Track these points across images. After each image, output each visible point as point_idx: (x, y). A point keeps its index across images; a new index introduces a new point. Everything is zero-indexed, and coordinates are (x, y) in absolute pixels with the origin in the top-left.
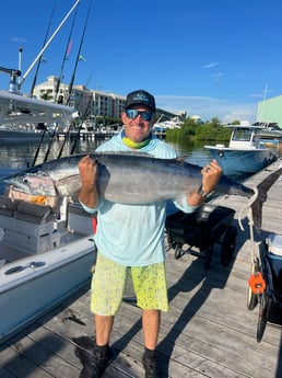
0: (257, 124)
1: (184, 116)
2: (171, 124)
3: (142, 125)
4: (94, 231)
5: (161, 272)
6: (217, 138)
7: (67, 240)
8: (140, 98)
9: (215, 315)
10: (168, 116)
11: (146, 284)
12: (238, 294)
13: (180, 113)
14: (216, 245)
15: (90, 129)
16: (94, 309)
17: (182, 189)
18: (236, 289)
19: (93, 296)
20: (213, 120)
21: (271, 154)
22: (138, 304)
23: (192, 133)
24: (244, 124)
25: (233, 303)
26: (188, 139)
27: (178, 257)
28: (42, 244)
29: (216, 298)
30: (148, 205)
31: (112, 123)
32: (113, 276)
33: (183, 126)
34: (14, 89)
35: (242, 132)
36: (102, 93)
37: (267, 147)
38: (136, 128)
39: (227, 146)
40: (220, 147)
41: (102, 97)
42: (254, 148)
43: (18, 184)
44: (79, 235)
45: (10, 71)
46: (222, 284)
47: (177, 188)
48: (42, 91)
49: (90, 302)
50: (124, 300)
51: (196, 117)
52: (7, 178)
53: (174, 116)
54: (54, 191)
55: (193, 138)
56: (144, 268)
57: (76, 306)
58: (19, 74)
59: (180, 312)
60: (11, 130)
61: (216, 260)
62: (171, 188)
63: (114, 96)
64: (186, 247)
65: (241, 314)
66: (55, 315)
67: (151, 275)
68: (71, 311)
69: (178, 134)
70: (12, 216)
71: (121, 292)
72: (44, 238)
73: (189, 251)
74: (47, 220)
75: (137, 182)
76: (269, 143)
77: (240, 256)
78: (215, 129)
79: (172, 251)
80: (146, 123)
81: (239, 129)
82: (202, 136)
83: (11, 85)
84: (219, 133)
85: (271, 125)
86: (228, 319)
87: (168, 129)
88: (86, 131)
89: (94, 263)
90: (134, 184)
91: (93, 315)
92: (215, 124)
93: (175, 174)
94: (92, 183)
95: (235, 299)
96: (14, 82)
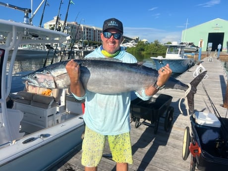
0: (182, 43)
1: (137, 39)
2: (130, 45)
3: (114, 42)
4: (83, 112)
5: (128, 139)
6: (158, 52)
7: (66, 118)
8: (112, 24)
9: (162, 164)
10: (128, 40)
11: (118, 147)
12: (176, 150)
13: (135, 38)
14: (161, 119)
15: (80, 48)
16: (84, 163)
17: (141, 83)
18: (174, 146)
19: (83, 154)
20: (155, 42)
21: (191, 61)
22: (113, 159)
23: (143, 50)
24: (174, 43)
25: (173, 155)
26: (141, 53)
27: (137, 127)
28: (49, 122)
29: (162, 152)
30: (118, 94)
31: (94, 44)
32: (96, 142)
33: (137, 46)
34: (27, 21)
35: (173, 49)
36: (87, 26)
37: (188, 57)
38: (111, 44)
39: (164, 57)
40: (160, 58)
41: (87, 29)
42: (181, 58)
43: (31, 80)
44: (74, 115)
45: (24, 10)
46: (164, 143)
47: (138, 82)
48: (51, 25)
49: (81, 158)
50: (104, 156)
51: (145, 40)
52: (24, 77)
53: (131, 40)
54: (54, 84)
55: (143, 53)
56: (116, 136)
57: (72, 161)
58: (30, 11)
59: (140, 162)
60: (32, 49)
61: (161, 128)
62: (134, 83)
63: (95, 28)
64: (142, 120)
65: (179, 163)
66: (59, 168)
67: (121, 141)
68: (69, 164)
69: (134, 50)
70: (30, 104)
71: (101, 152)
72: (50, 118)
73: (144, 123)
74: (52, 106)
75: (111, 77)
76: (189, 55)
77: (175, 125)
78: (156, 47)
79: (134, 123)
80: (117, 41)
81: (171, 46)
82: (148, 51)
83: (25, 19)
84: (159, 49)
85: (190, 44)
86: (171, 167)
87: (128, 47)
88: (78, 50)
89: (84, 132)
90: (109, 80)
91: (83, 167)
92: (157, 44)
93: (136, 73)
94: (77, 79)
95: (174, 153)
96: (27, 17)
